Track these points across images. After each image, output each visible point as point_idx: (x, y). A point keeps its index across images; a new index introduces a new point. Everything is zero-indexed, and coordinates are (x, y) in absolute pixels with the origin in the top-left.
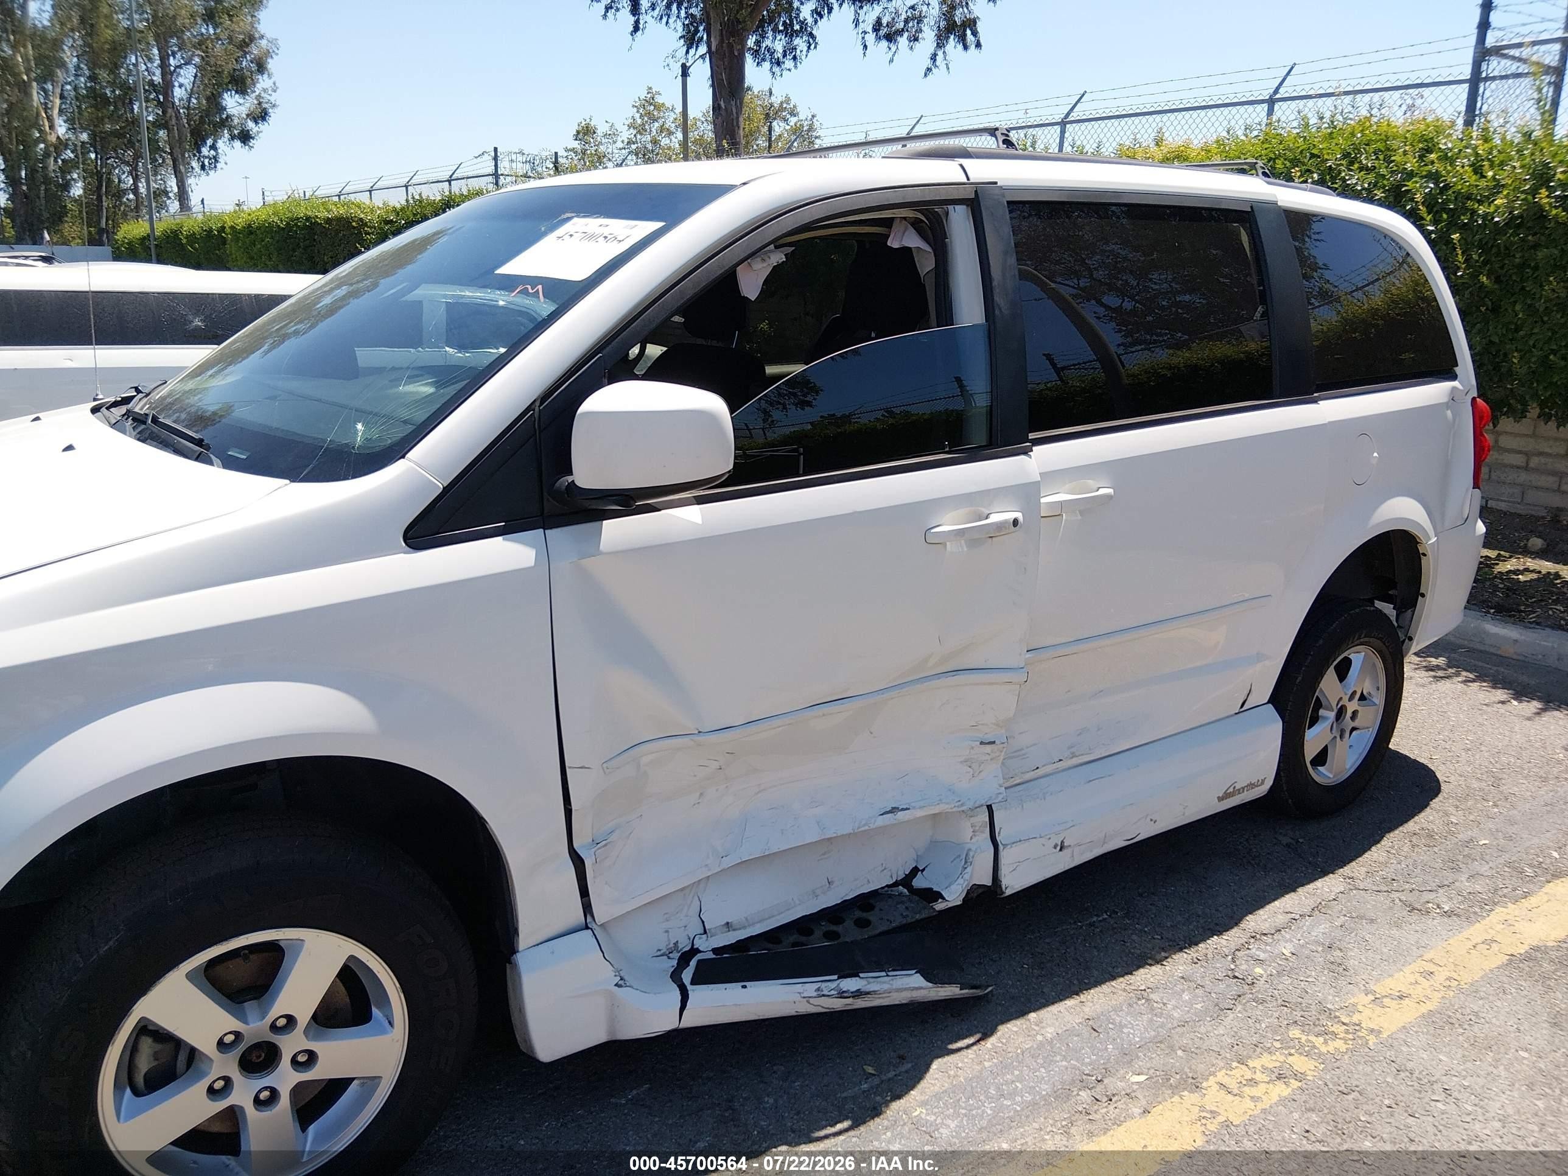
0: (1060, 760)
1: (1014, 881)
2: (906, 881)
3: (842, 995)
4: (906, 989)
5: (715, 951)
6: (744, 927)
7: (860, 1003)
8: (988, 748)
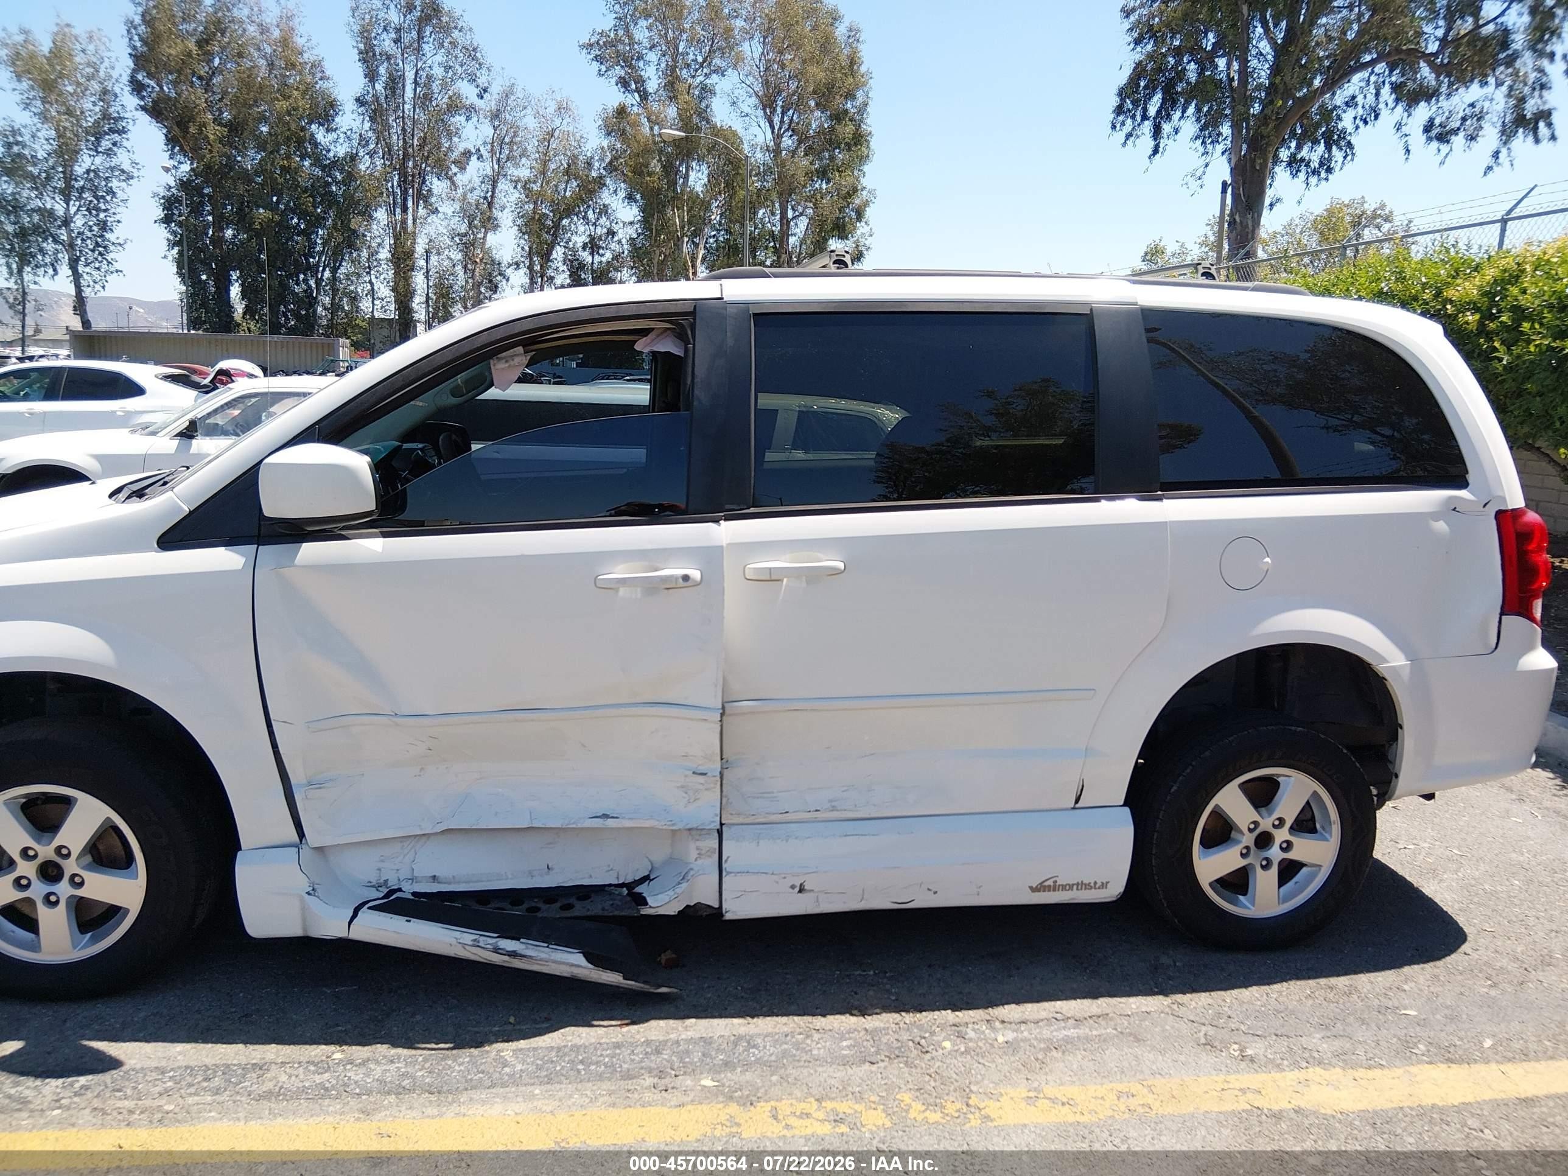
0: (817, 811)
1: (737, 908)
2: (630, 886)
3: (496, 950)
4: (563, 963)
5: (414, 894)
6: (449, 883)
7: (517, 964)
8: (701, 779)
